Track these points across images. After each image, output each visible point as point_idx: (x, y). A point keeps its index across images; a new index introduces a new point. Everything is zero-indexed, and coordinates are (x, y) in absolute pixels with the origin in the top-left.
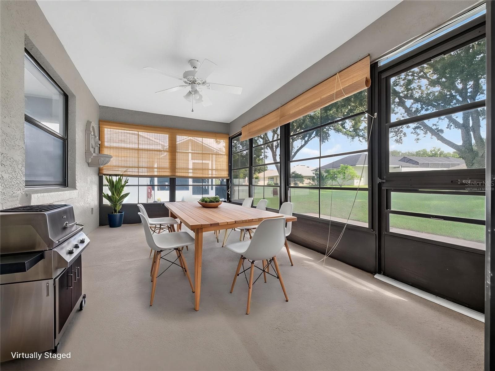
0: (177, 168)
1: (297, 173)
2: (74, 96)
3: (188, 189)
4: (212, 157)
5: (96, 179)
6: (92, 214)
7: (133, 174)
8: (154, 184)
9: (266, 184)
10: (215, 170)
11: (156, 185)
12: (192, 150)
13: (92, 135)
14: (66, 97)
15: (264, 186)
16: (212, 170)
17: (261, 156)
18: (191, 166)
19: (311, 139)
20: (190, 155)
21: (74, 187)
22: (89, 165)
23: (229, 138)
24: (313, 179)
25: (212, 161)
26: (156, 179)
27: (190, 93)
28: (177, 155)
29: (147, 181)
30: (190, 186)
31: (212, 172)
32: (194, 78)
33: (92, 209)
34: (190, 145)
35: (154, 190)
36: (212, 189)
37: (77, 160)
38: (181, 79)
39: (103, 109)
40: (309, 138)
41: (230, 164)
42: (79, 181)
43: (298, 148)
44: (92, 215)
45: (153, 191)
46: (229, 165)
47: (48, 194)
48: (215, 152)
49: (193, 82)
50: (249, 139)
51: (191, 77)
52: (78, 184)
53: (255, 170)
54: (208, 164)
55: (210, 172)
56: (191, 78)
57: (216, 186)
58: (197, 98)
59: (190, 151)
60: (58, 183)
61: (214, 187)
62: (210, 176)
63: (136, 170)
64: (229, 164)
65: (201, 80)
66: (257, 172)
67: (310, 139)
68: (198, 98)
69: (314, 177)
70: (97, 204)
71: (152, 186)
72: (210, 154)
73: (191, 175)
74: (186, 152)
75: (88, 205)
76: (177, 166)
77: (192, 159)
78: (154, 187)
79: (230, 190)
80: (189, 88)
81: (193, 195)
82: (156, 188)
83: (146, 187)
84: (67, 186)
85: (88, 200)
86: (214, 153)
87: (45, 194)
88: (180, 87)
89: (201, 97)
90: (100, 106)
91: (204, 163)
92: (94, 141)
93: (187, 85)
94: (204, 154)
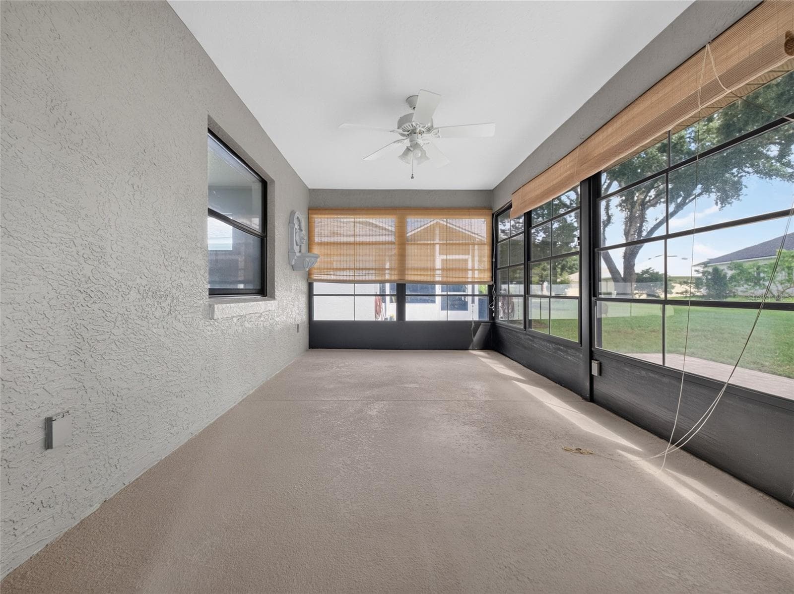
0: (407, 268)
1: (655, 271)
2: (273, 181)
3: (434, 302)
4: (474, 250)
5: (304, 287)
6: (298, 331)
7: (348, 278)
8: (385, 292)
9: (553, 294)
10: (477, 270)
11: (388, 295)
12: (440, 240)
13: (296, 229)
14: (264, 184)
15: (550, 297)
16: (473, 270)
17: (573, 241)
18: (438, 265)
19: (690, 201)
20: (437, 247)
21: (273, 297)
22: (293, 268)
23: (493, 215)
24: (698, 283)
25: (473, 256)
26: (388, 285)
27: (408, 149)
28: (407, 248)
29: (375, 288)
30: (437, 297)
31: (472, 275)
32: (412, 125)
33: (298, 325)
34: (437, 232)
35: (385, 302)
36: (473, 302)
37: (276, 262)
38: (393, 131)
39: (314, 193)
40: (685, 199)
41: (494, 260)
42: (280, 289)
43: (658, 221)
44: (299, 333)
45: (383, 304)
46: (492, 262)
47: (236, 305)
48: (477, 240)
49: (413, 132)
50: (525, 214)
51: (407, 124)
52: (277, 293)
53: (563, 269)
54: (466, 261)
55: (470, 274)
56: (407, 126)
57: (480, 297)
58: (418, 157)
59: (437, 241)
60: (254, 292)
61: (476, 298)
62: (470, 280)
63: (352, 273)
64: (492, 259)
65: (423, 126)
66: (567, 271)
67: (687, 201)
68: (420, 155)
69: (698, 279)
70: (305, 320)
71: (383, 295)
72: (468, 244)
73: (438, 279)
74: (430, 244)
75: (292, 321)
76: (407, 266)
77: (440, 254)
78: (385, 298)
79: (494, 303)
80: (407, 143)
81: (443, 311)
82: (388, 298)
83: (374, 297)
84: (266, 296)
85: (293, 313)
86: (476, 242)
87: (232, 305)
88: (395, 144)
89: (423, 152)
90: (309, 189)
91: (450, 259)
92: (299, 236)
93: (405, 138)
94: (449, 244)
